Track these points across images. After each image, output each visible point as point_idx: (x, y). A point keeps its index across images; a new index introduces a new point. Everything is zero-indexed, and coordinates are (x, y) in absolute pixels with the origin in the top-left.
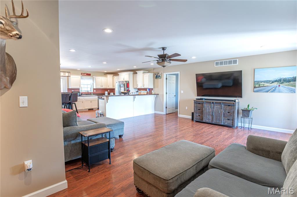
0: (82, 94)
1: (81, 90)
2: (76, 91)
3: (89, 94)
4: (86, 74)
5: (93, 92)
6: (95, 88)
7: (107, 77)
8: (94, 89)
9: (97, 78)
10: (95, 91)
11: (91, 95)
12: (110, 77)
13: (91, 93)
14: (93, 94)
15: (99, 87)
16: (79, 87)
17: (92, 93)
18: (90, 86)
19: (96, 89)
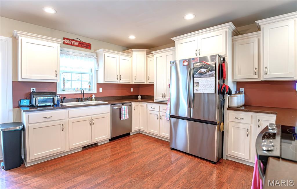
0: (63, 100)
1: (62, 87)
2: (46, 91)
3: (86, 100)
4: (77, 44)
5: (96, 92)
6: (103, 82)
7: (131, 56)
8: (99, 85)
9: (107, 54)
10: (101, 90)
11: (92, 100)
12: (138, 55)
13: (91, 95)
14: (97, 99)
15: (114, 80)
16: (56, 78)
17: (93, 96)
18: (87, 78)
19: (104, 86)
